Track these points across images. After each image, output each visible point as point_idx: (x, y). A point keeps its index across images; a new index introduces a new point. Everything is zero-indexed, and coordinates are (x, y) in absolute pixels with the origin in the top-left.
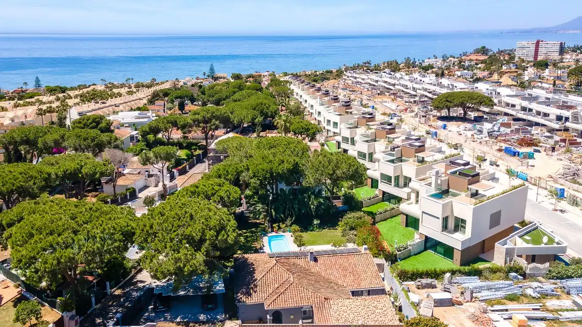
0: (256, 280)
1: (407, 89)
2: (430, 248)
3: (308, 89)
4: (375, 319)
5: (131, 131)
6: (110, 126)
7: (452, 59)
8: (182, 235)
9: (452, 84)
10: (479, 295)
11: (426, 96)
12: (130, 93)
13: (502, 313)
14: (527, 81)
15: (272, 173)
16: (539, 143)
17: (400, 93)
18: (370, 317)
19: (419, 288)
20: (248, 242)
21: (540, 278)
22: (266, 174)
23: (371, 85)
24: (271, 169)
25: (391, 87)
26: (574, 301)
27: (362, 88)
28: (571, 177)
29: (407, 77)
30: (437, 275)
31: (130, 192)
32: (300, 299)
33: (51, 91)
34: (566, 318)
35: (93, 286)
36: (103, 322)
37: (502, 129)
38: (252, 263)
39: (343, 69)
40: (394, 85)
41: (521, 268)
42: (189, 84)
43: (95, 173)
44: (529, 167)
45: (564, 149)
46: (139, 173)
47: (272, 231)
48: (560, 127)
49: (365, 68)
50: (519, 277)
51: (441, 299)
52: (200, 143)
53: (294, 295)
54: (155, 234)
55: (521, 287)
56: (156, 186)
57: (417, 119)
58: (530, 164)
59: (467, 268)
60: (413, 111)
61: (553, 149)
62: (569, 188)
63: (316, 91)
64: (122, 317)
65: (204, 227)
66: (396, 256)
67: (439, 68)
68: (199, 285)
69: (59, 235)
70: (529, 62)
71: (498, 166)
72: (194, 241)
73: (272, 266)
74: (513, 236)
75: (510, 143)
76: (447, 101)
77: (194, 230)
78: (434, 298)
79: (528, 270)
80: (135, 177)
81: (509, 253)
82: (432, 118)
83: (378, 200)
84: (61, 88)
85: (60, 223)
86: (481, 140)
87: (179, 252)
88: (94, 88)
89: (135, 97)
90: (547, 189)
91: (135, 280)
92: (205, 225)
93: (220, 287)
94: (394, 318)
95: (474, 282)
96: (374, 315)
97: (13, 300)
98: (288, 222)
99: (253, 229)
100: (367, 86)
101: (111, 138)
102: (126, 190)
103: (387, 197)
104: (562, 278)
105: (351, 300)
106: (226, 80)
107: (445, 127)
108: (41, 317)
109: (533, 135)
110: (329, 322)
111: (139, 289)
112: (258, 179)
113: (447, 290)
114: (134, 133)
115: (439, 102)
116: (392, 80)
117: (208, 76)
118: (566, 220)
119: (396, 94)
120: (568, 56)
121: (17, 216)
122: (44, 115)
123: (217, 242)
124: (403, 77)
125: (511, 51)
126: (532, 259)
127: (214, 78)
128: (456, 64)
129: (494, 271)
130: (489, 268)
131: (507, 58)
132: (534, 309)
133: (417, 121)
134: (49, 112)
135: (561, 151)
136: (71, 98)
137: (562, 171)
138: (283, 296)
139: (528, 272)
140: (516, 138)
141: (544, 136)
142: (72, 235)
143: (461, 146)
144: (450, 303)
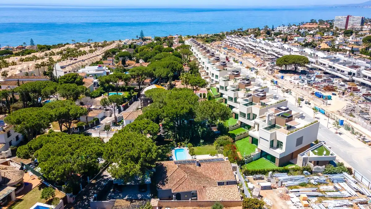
0: (168, 176)
1: (263, 49)
2: (263, 156)
3: (202, 50)
4: (229, 198)
5: (94, 79)
6: (82, 81)
7: (294, 27)
8: (128, 155)
9: (290, 48)
10: (285, 183)
11: (274, 55)
12: (91, 51)
13: (296, 193)
14: (337, 45)
15: (177, 115)
16: (336, 89)
17: (259, 53)
18: (226, 197)
19: (254, 180)
20: (164, 152)
21: (320, 174)
22: (174, 115)
23: (241, 46)
24: (177, 113)
25: (253, 48)
26: (335, 186)
27: (236, 47)
28: (350, 112)
29: (263, 42)
30: (265, 172)
31: (96, 121)
32: (190, 187)
33: (42, 48)
34: (329, 196)
35: (80, 179)
36: (87, 198)
37: (316, 79)
38: (165, 167)
39: (225, 33)
40: (255, 47)
41: (310, 169)
42: (127, 43)
43: (77, 114)
44: (327, 105)
45: (349, 94)
46: (100, 108)
47: (177, 146)
48: (350, 79)
49: (239, 33)
50: (309, 173)
51: (265, 186)
52: (136, 87)
53: (187, 185)
54: (114, 154)
55: (308, 179)
56: (111, 116)
57: (267, 71)
58: (328, 103)
59: (281, 168)
60: (265, 66)
61: (343, 94)
62: (347, 119)
63: (206, 53)
64: (97, 196)
65: (140, 151)
66: (244, 161)
67: (285, 34)
68: (137, 179)
69: (64, 155)
70: (341, 30)
71: (310, 104)
72: (134, 158)
73: (176, 169)
74: (309, 150)
75: (319, 89)
76: (285, 61)
77: (134, 153)
78: (262, 185)
79: (314, 169)
80: (98, 112)
81: (305, 160)
82: (276, 71)
83: (238, 126)
84: (47, 46)
85: (63, 149)
86: (303, 87)
87: (127, 164)
88: (68, 47)
89: (94, 54)
90: (335, 120)
91: (102, 175)
92: (140, 150)
93: (148, 180)
94: (239, 197)
95: (284, 176)
96: (229, 196)
97: (38, 186)
98: (186, 142)
99: (167, 145)
100: (239, 46)
101: (83, 88)
102: (94, 119)
103: (243, 125)
104: (331, 174)
105: (217, 188)
106: (151, 41)
107: (282, 77)
108: (55, 196)
109: (334, 84)
110: (205, 199)
111: (105, 180)
112: (169, 118)
113: (269, 181)
114: (96, 81)
115: (280, 62)
116: (254, 43)
117: (140, 38)
118: (341, 139)
119: (256, 53)
120: (366, 27)
121: (39, 144)
122: (40, 68)
123: (147, 158)
124: (262, 42)
125: (332, 21)
126: (317, 163)
127: (143, 39)
128: (296, 30)
129: (295, 170)
130: (293, 168)
131: (328, 27)
132: (313, 191)
133: (267, 73)
134: (42, 66)
135: (347, 95)
136: (54, 54)
137: (345, 108)
138: (181, 185)
139: (313, 170)
140: (323, 85)
141: (340, 85)
142: (70, 156)
143: (291, 90)
144: (270, 188)
